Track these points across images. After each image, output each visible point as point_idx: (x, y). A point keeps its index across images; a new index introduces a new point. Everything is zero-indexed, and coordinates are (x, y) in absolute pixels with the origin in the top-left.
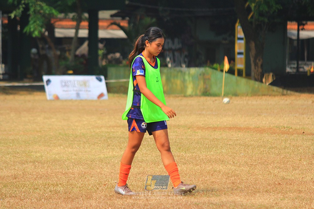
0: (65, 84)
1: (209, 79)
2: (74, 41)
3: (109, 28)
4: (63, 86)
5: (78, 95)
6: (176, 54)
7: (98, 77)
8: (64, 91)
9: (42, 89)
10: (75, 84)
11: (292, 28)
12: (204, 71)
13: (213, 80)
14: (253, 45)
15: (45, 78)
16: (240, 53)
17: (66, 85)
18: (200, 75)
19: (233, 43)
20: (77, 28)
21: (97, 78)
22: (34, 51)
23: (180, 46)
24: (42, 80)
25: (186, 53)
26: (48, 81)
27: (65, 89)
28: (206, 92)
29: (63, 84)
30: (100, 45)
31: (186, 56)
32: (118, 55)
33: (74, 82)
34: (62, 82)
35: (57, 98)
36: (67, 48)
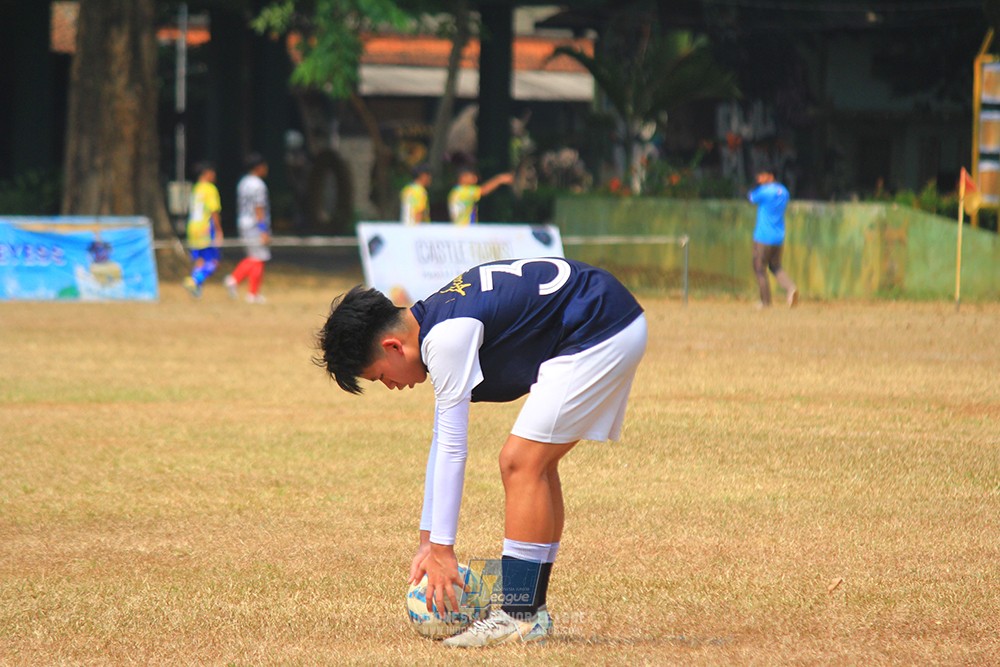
0: (432, 254)
1: (902, 242)
2: (443, 109)
3: (550, 65)
4: (422, 260)
6: (756, 155)
7: (539, 229)
8: (425, 275)
10: (462, 254)
12: (884, 215)
13: (913, 244)
15: (366, 231)
16: (988, 157)
17: (432, 256)
18: (872, 227)
20: (453, 67)
21: (537, 236)
22: (294, 138)
23: (770, 128)
25: (789, 153)
26: (376, 243)
27: (431, 268)
28: (891, 286)
29: (425, 252)
30: (517, 125)
31: (788, 164)
32: (568, 156)
33: (461, 247)
34: (419, 244)
35: (403, 299)
36: (401, 132)
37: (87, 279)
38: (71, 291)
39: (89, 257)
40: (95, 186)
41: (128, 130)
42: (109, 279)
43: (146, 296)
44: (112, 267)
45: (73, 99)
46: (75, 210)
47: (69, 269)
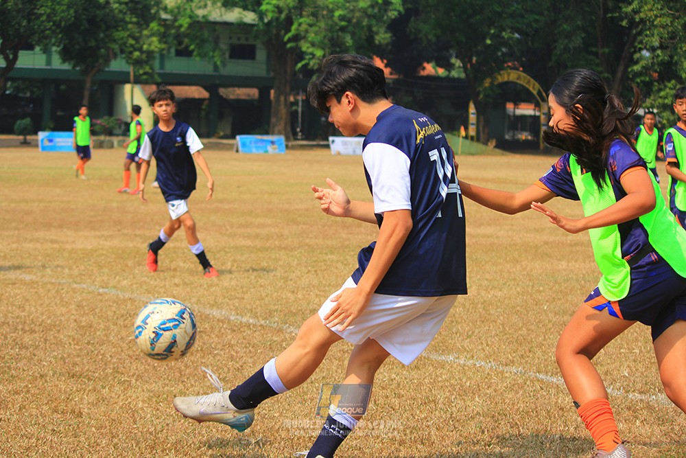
0: (345, 144)
4: (343, 145)
5: (354, 151)
9: (328, 146)
10: (352, 143)
11: (510, 107)
14: (482, 119)
15: (331, 139)
16: (473, 124)
19: (467, 117)
24: (328, 140)
26: (333, 141)
27: (345, 147)
34: (343, 142)
35: (339, 153)
37: (270, 148)
38: (266, 151)
39: (271, 144)
40: (277, 129)
41: (284, 117)
42: (274, 149)
43: (283, 153)
44: (276, 146)
45: (273, 110)
46: (273, 134)
47: (266, 147)
